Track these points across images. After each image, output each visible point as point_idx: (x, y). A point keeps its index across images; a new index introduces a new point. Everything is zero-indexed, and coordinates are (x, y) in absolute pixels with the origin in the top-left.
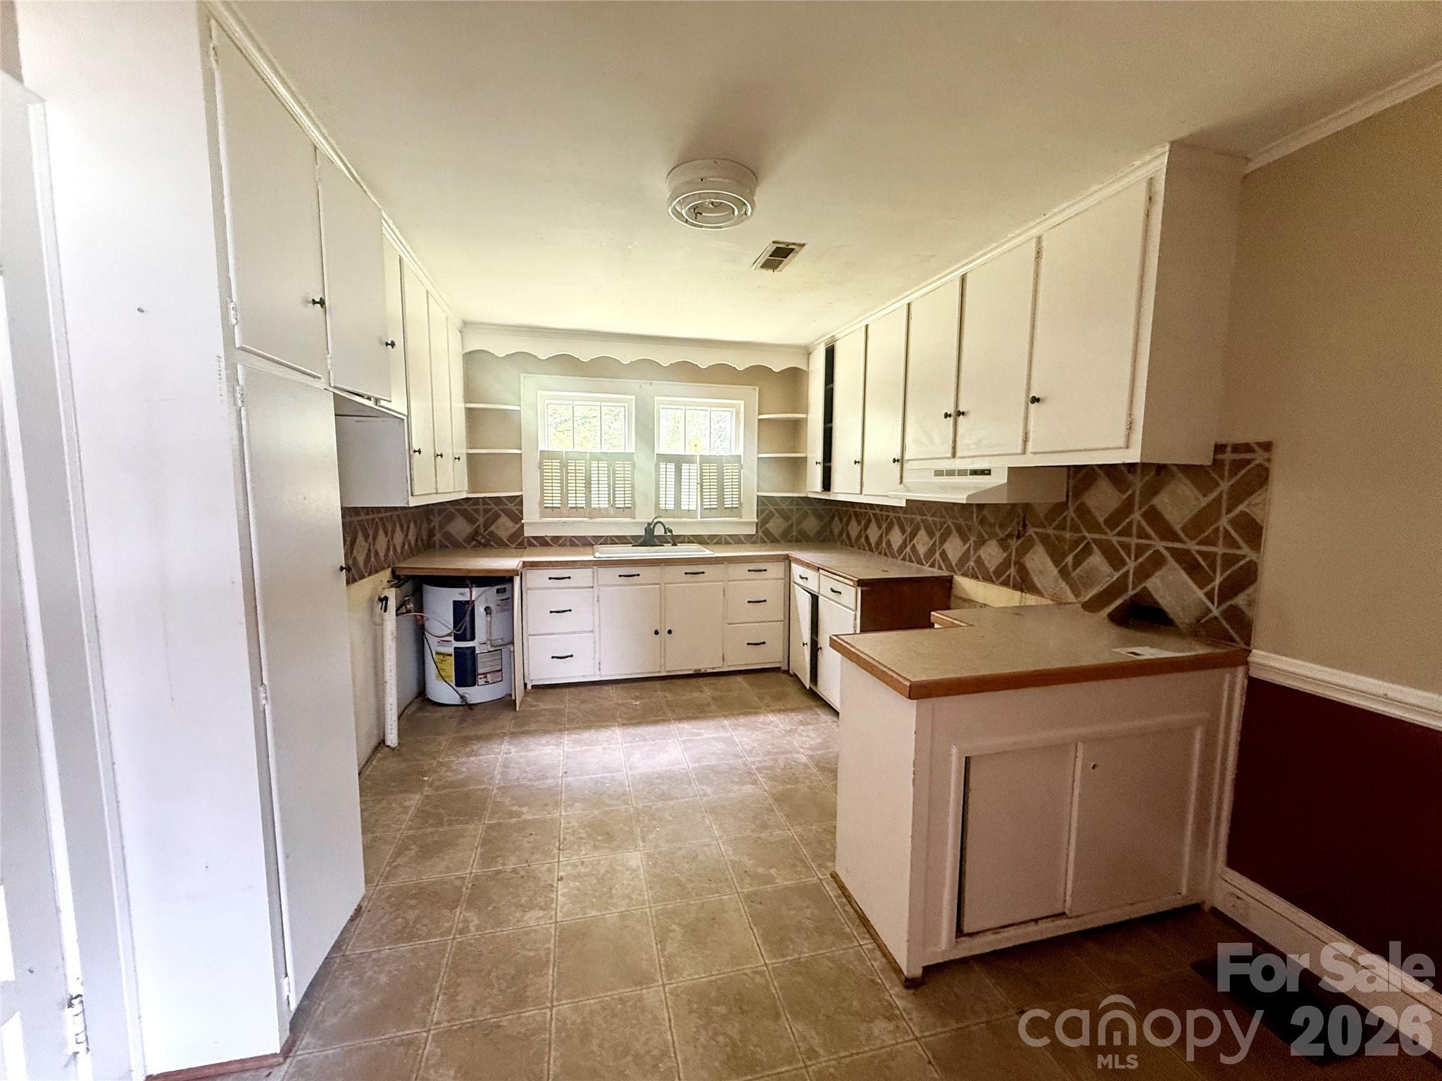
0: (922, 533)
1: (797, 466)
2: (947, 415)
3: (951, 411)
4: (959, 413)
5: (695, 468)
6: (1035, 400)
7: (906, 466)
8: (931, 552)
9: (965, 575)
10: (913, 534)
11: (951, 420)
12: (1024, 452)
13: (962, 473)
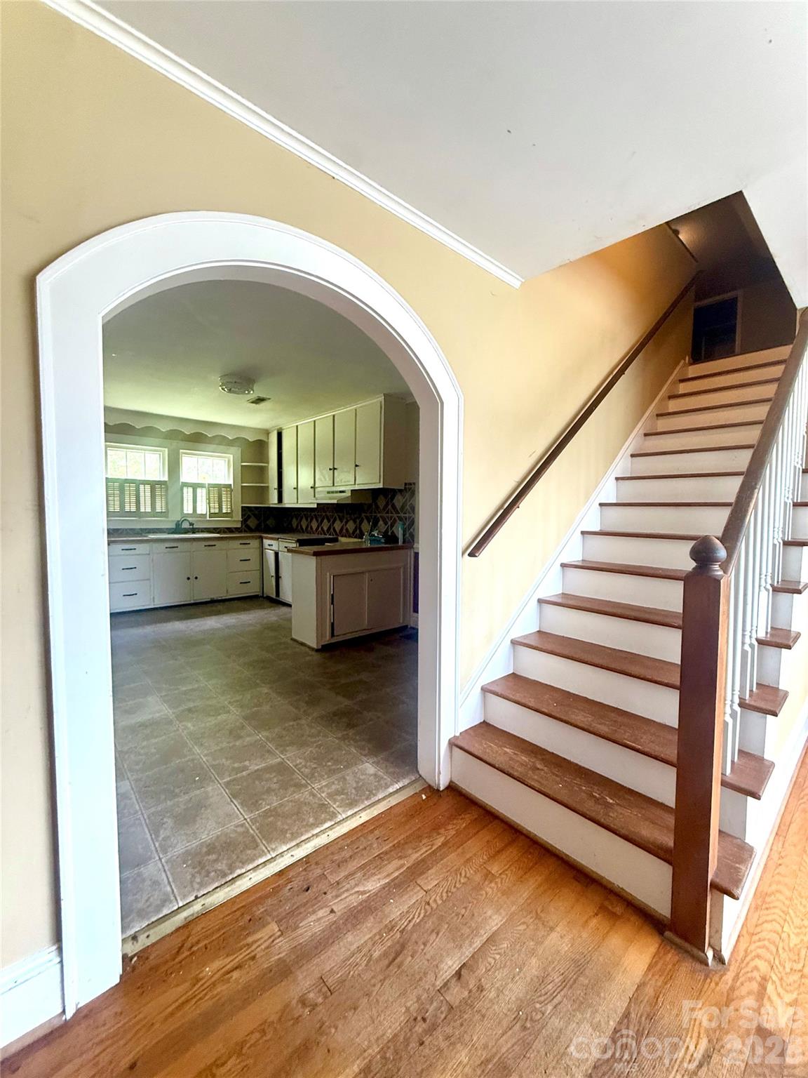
0: (325, 521)
1: (264, 491)
2: (330, 469)
3: (331, 467)
4: (335, 469)
5: (204, 490)
6: (356, 466)
7: (317, 490)
8: (329, 529)
9: (342, 536)
10: (322, 521)
11: (332, 471)
12: (355, 484)
13: (337, 492)
